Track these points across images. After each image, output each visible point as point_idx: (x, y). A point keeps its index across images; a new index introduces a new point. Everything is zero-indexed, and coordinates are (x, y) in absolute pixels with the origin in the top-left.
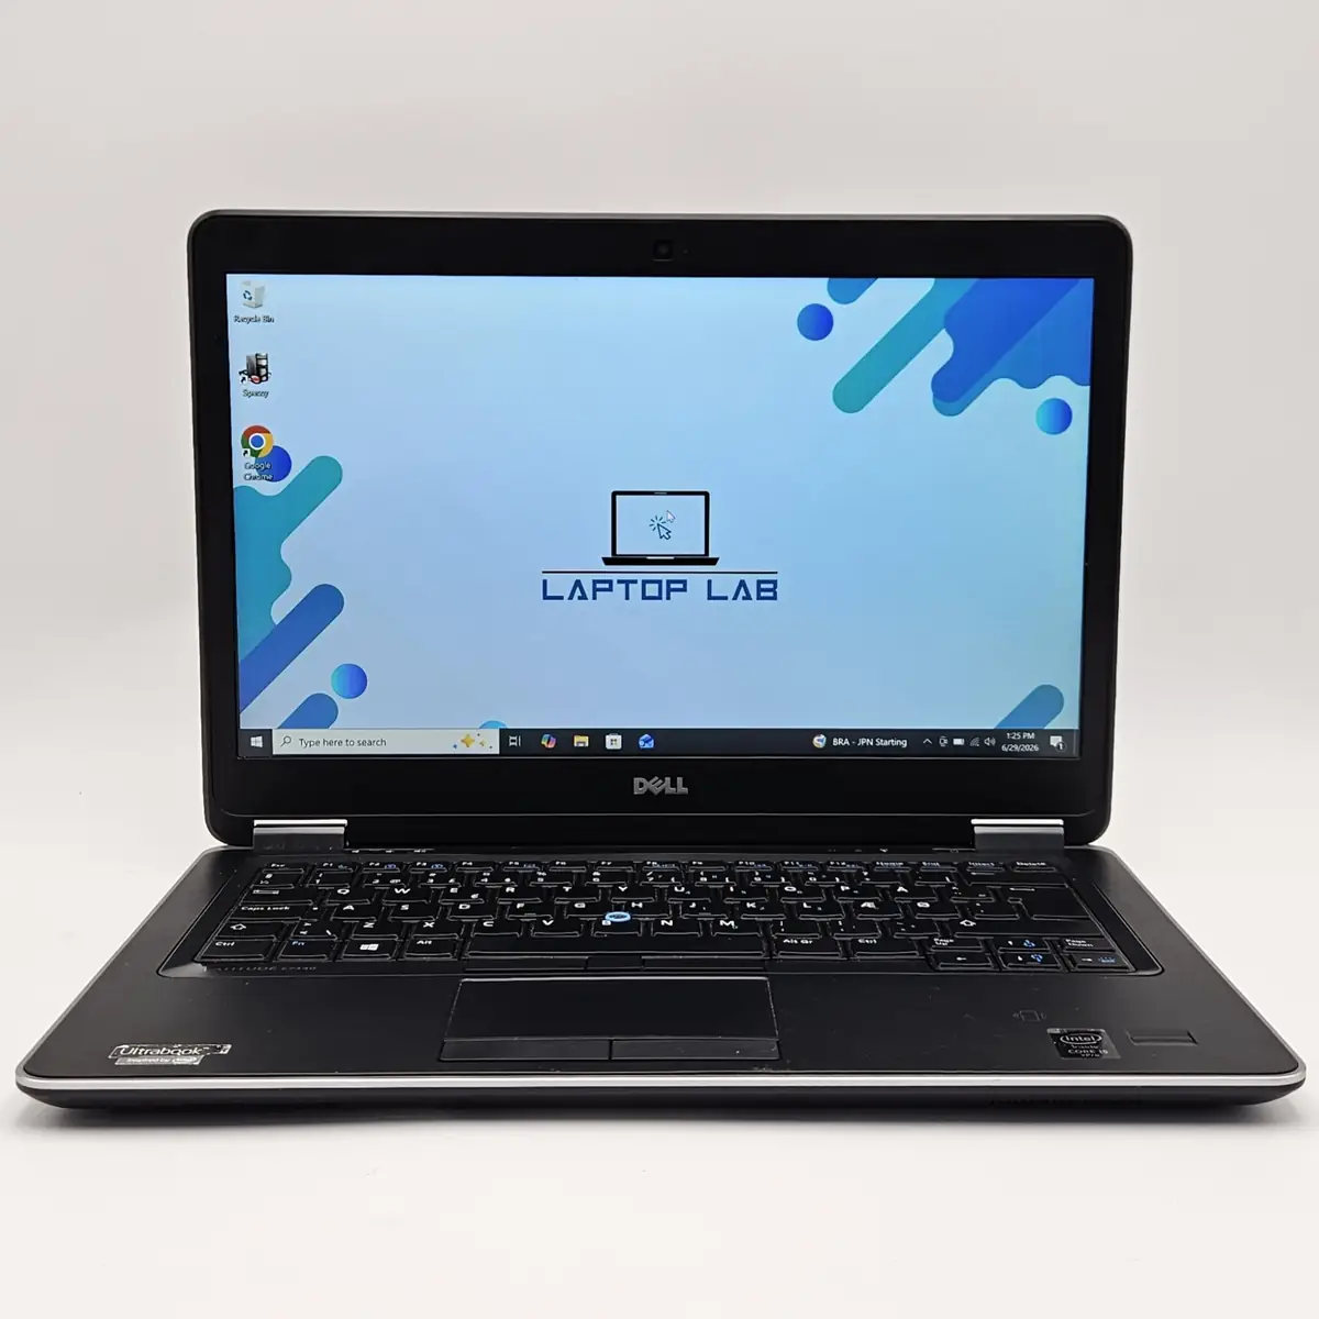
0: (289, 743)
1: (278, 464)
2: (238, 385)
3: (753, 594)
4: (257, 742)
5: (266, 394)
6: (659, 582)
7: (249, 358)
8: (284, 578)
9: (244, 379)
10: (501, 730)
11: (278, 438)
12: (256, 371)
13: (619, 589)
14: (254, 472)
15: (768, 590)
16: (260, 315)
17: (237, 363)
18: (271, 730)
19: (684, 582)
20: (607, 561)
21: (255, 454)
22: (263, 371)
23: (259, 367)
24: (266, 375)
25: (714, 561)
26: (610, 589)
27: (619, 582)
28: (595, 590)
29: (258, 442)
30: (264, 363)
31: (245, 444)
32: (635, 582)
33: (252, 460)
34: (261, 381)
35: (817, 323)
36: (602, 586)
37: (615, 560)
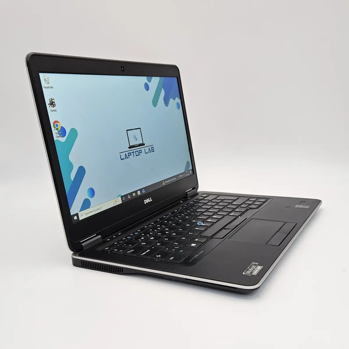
0: (83, 216)
1: (63, 132)
2: (49, 108)
3: (151, 151)
4: (75, 218)
5: (56, 111)
6: (138, 151)
7: (49, 99)
8: (71, 166)
9: (50, 106)
10: (121, 196)
11: (61, 124)
12: (52, 104)
13: (132, 154)
14: (58, 135)
16: (50, 86)
17: (47, 102)
18: (78, 213)
19: (141, 150)
20: (129, 148)
21: (57, 129)
22: (54, 103)
23: (53, 102)
24: (55, 105)
25: (144, 144)
26: (131, 155)
27: (132, 152)
28: (129, 155)
29: (57, 125)
30: (53, 101)
31: (54, 127)
32: (134, 152)
33: (57, 131)
34: (54, 107)
35: (147, 87)
36: (130, 154)
37: (130, 147)
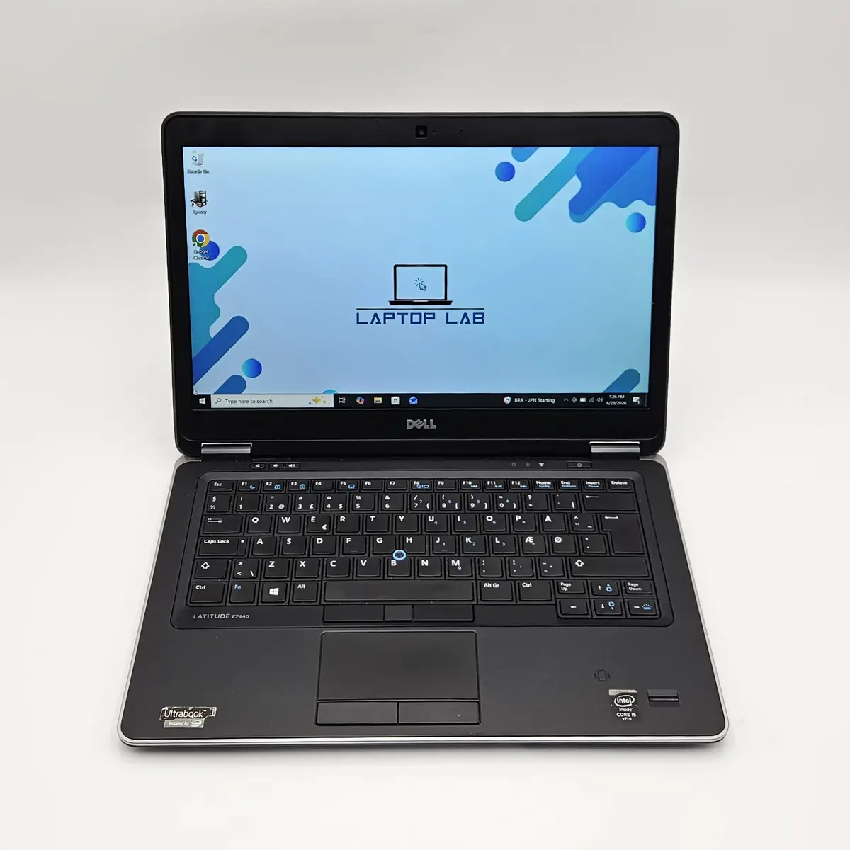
0: (220, 402)
1: (212, 250)
2: (190, 208)
3: (471, 320)
4: (203, 401)
5: (205, 213)
6: (420, 314)
7: (195, 193)
8: (216, 313)
9: (193, 204)
10: (335, 394)
11: (212, 237)
12: (200, 200)
13: (398, 318)
14: (199, 255)
15: (479, 318)
16: (201, 170)
17: (189, 196)
18: (210, 395)
19: (434, 314)
20: (392, 303)
21: (199, 245)
22: (204, 200)
23: (201, 198)
24: (205, 202)
25: (449, 303)
26: (393, 318)
27: (398, 314)
28: (385, 319)
29: (201, 239)
30: (204, 195)
31: (194, 240)
32: (407, 314)
33: (198, 249)
34: (202, 206)
35: (506, 172)
36: (389, 317)
37: (396, 302)
